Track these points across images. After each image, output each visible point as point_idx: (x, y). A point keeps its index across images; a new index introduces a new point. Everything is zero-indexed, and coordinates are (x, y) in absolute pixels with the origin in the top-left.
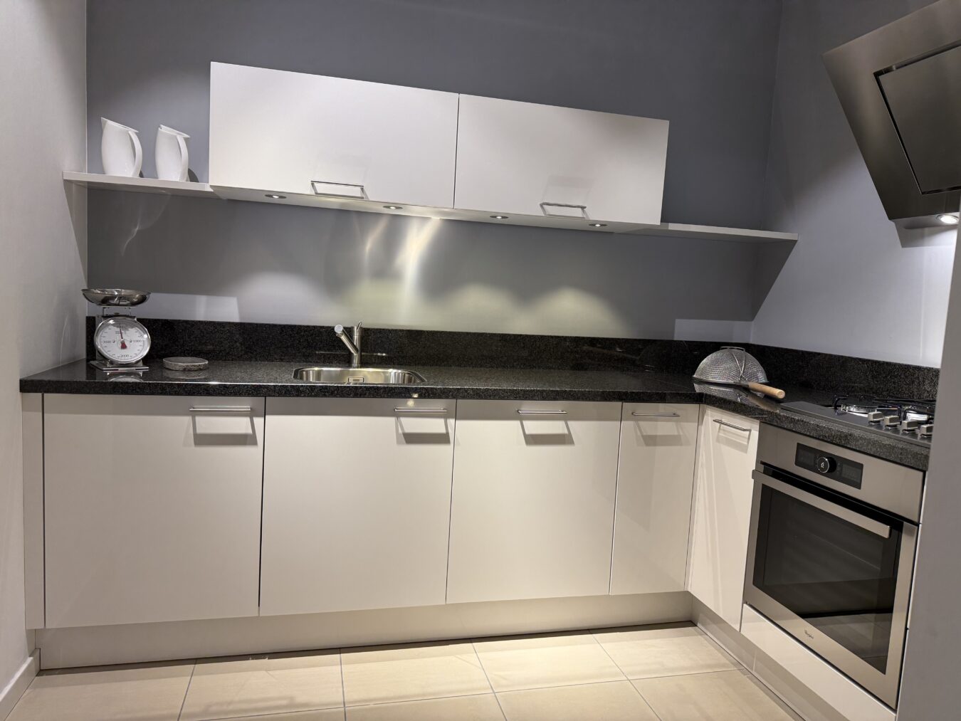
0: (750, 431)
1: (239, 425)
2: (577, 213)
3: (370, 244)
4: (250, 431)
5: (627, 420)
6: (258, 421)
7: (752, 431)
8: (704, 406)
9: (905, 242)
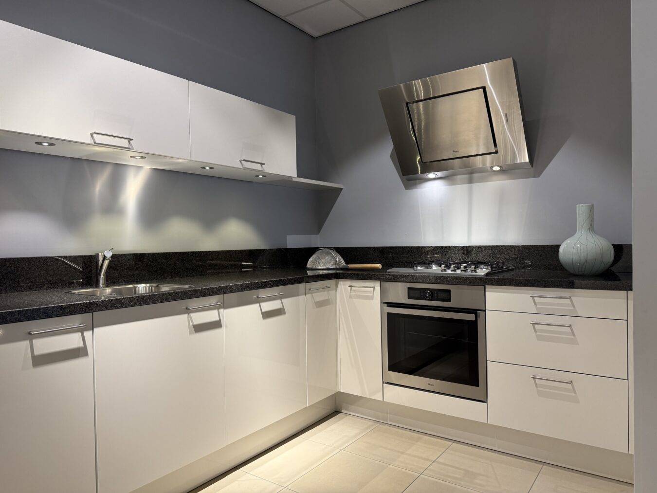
0: (374, 287)
1: (72, 341)
2: (258, 167)
3: (99, 186)
4: (82, 345)
5: (308, 294)
6: (88, 334)
8: (338, 280)
9: (407, 187)
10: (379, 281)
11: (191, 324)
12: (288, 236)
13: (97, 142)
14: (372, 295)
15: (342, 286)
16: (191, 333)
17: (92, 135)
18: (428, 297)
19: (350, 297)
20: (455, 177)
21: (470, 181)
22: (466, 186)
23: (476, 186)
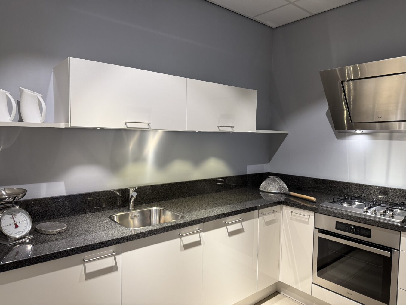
0: (309, 216)
1: (108, 262)
4: (114, 264)
5: (260, 217)
6: (118, 257)
7: (310, 216)
8: (282, 205)
9: (338, 137)
10: (314, 212)
11: (182, 245)
12: (248, 166)
13: (128, 127)
14: (308, 221)
15: (285, 210)
16: (181, 250)
17: (125, 123)
18: (351, 231)
19: (291, 219)
20: (378, 134)
21: (391, 138)
22: (387, 142)
23: (394, 142)
